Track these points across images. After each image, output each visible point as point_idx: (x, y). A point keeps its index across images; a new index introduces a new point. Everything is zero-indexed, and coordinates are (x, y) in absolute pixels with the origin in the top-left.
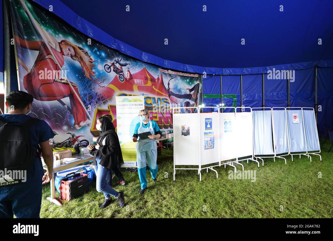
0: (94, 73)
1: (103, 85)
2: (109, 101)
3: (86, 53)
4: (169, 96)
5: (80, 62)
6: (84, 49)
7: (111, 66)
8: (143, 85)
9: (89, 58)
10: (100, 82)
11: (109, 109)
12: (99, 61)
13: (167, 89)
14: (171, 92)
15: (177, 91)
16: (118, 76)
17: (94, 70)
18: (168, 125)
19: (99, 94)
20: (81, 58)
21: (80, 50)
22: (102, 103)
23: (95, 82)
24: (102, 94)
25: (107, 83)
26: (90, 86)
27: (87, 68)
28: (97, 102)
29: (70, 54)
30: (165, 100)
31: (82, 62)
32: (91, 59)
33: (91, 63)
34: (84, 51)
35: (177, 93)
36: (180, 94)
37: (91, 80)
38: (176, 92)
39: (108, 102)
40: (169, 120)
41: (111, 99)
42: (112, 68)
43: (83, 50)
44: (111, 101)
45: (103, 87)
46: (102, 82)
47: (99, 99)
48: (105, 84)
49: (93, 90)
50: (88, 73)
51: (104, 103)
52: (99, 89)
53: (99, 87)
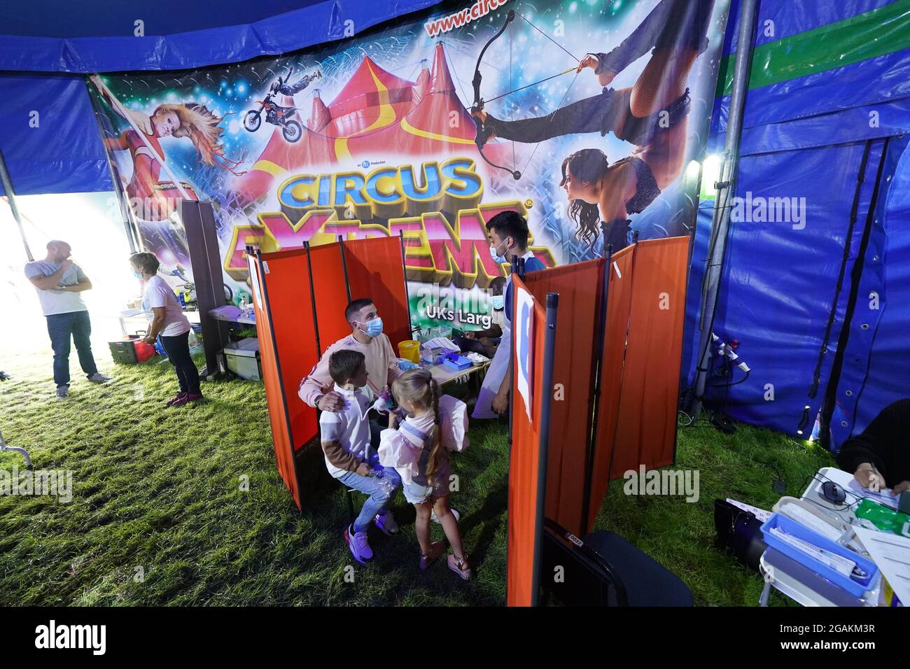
0: (221, 147)
1: (241, 168)
2: (257, 205)
3: (204, 110)
4: (481, 143)
5: (191, 137)
6: (197, 103)
7: (261, 110)
8: (362, 131)
9: (209, 118)
10: (235, 165)
11: (261, 224)
12: (231, 112)
13: (469, 111)
14: (489, 117)
15: (517, 103)
16: (280, 129)
17: (221, 142)
18: (471, 278)
19: (234, 192)
20: (193, 127)
21: (190, 109)
22: (243, 213)
23: (225, 167)
24: (241, 191)
25: (251, 161)
26: (213, 180)
27: (206, 143)
28: (230, 212)
29: (170, 129)
30: (460, 169)
31: (196, 133)
32: (215, 118)
33: (215, 128)
34: (198, 108)
35: (519, 115)
36: (531, 116)
37: (214, 168)
38: (510, 113)
39: (255, 207)
40: (477, 256)
41: (265, 198)
42: (264, 115)
43: (197, 105)
44: (265, 205)
45: (242, 173)
46: (238, 162)
47: (234, 205)
48: (248, 166)
49: (220, 188)
50: (208, 154)
51: (248, 211)
52: (233, 181)
53: (234, 176)
